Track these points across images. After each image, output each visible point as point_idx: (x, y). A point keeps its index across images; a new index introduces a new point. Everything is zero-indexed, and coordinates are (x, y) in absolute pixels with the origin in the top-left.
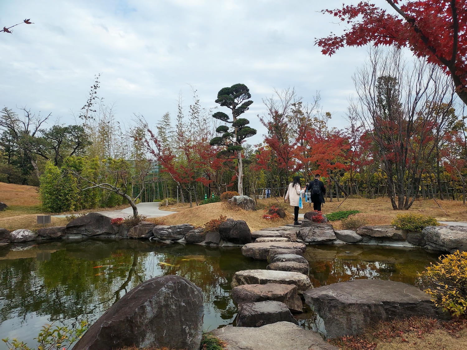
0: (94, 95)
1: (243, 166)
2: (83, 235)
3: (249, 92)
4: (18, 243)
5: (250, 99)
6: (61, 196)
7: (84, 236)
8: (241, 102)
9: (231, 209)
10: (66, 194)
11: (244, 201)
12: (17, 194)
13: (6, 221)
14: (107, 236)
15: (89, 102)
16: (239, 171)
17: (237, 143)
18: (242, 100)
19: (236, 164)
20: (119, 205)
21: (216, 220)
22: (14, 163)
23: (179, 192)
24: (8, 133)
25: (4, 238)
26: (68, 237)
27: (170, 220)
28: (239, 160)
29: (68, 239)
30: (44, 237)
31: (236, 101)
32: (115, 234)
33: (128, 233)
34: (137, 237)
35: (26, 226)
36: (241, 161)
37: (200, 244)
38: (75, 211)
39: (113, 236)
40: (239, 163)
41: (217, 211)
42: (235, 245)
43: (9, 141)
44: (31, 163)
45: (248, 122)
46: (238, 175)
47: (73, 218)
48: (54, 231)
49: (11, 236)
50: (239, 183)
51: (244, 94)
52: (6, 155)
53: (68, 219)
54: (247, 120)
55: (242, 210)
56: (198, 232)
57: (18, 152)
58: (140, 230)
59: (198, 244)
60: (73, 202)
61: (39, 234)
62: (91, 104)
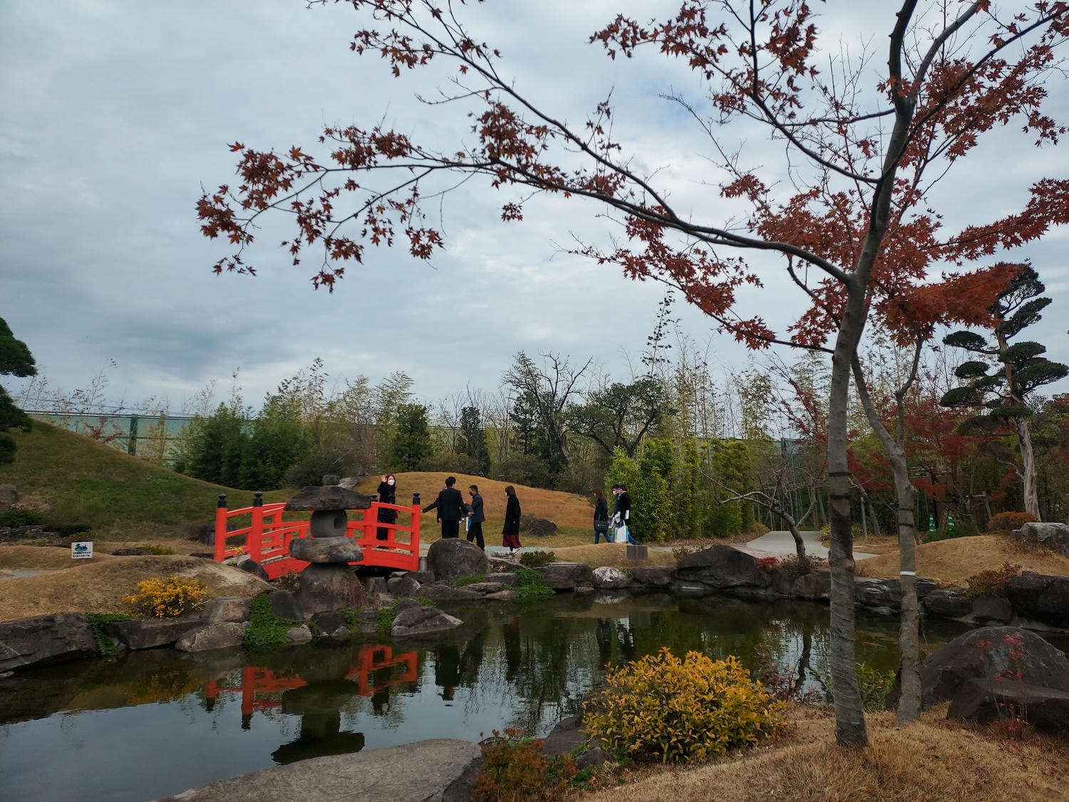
0: (666, 317)
1: (1034, 452)
2: (705, 584)
3: (1039, 279)
4: (607, 589)
5: (1041, 296)
6: (643, 512)
7: (707, 588)
8: (1017, 305)
9: (1026, 552)
10: (651, 509)
11: (1058, 535)
12: (558, 507)
13: (580, 552)
14: (749, 591)
15: (657, 332)
16: (1025, 463)
17: (1012, 399)
18: (1019, 300)
19: (1013, 447)
20: (736, 534)
21: (995, 572)
22: (534, 450)
23: (867, 513)
24: (524, 399)
25: (587, 579)
26: (680, 586)
27: (877, 568)
28: (1021, 438)
29: (680, 590)
30: (642, 583)
31: (1003, 303)
32: (766, 588)
33: (791, 586)
34: (812, 596)
35: (611, 563)
36: (1027, 440)
37: (962, 619)
38: (665, 540)
39: (762, 592)
40: (1024, 445)
41: (986, 554)
42: (1054, 629)
43: (525, 412)
44: (561, 451)
45: (1043, 349)
46: (1023, 474)
47: (683, 552)
48: (656, 573)
49: (594, 577)
50: (1027, 493)
51: (1025, 287)
52: (522, 438)
53: (677, 555)
54: (1039, 345)
55: (1055, 556)
56: (953, 595)
57: (541, 432)
58: (817, 582)
59: (956, 619)
60: (663, 525)
61: (634, 578)
62: (661, 335)
